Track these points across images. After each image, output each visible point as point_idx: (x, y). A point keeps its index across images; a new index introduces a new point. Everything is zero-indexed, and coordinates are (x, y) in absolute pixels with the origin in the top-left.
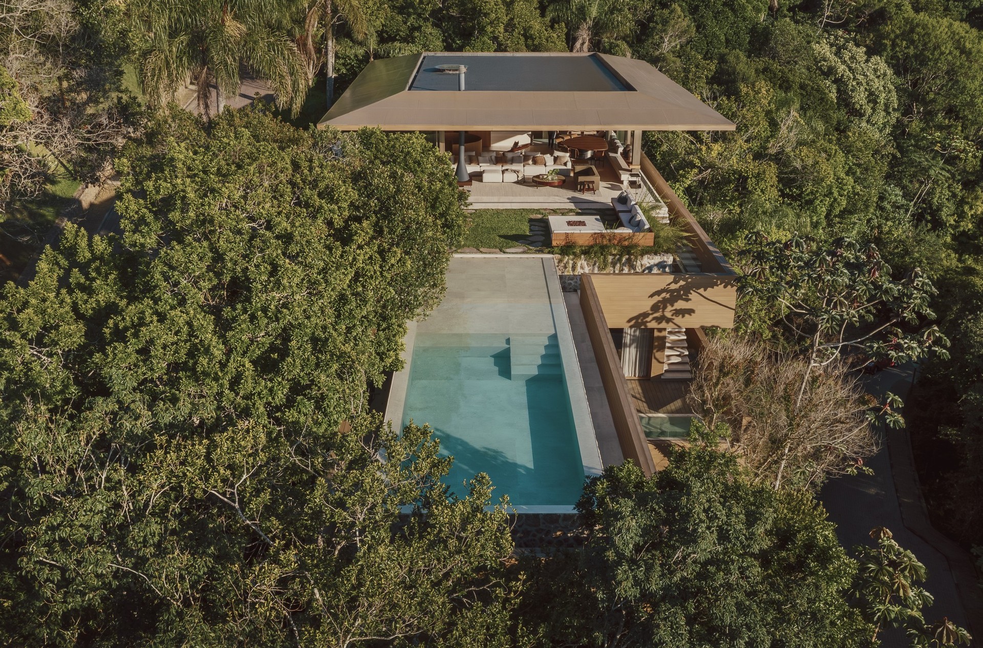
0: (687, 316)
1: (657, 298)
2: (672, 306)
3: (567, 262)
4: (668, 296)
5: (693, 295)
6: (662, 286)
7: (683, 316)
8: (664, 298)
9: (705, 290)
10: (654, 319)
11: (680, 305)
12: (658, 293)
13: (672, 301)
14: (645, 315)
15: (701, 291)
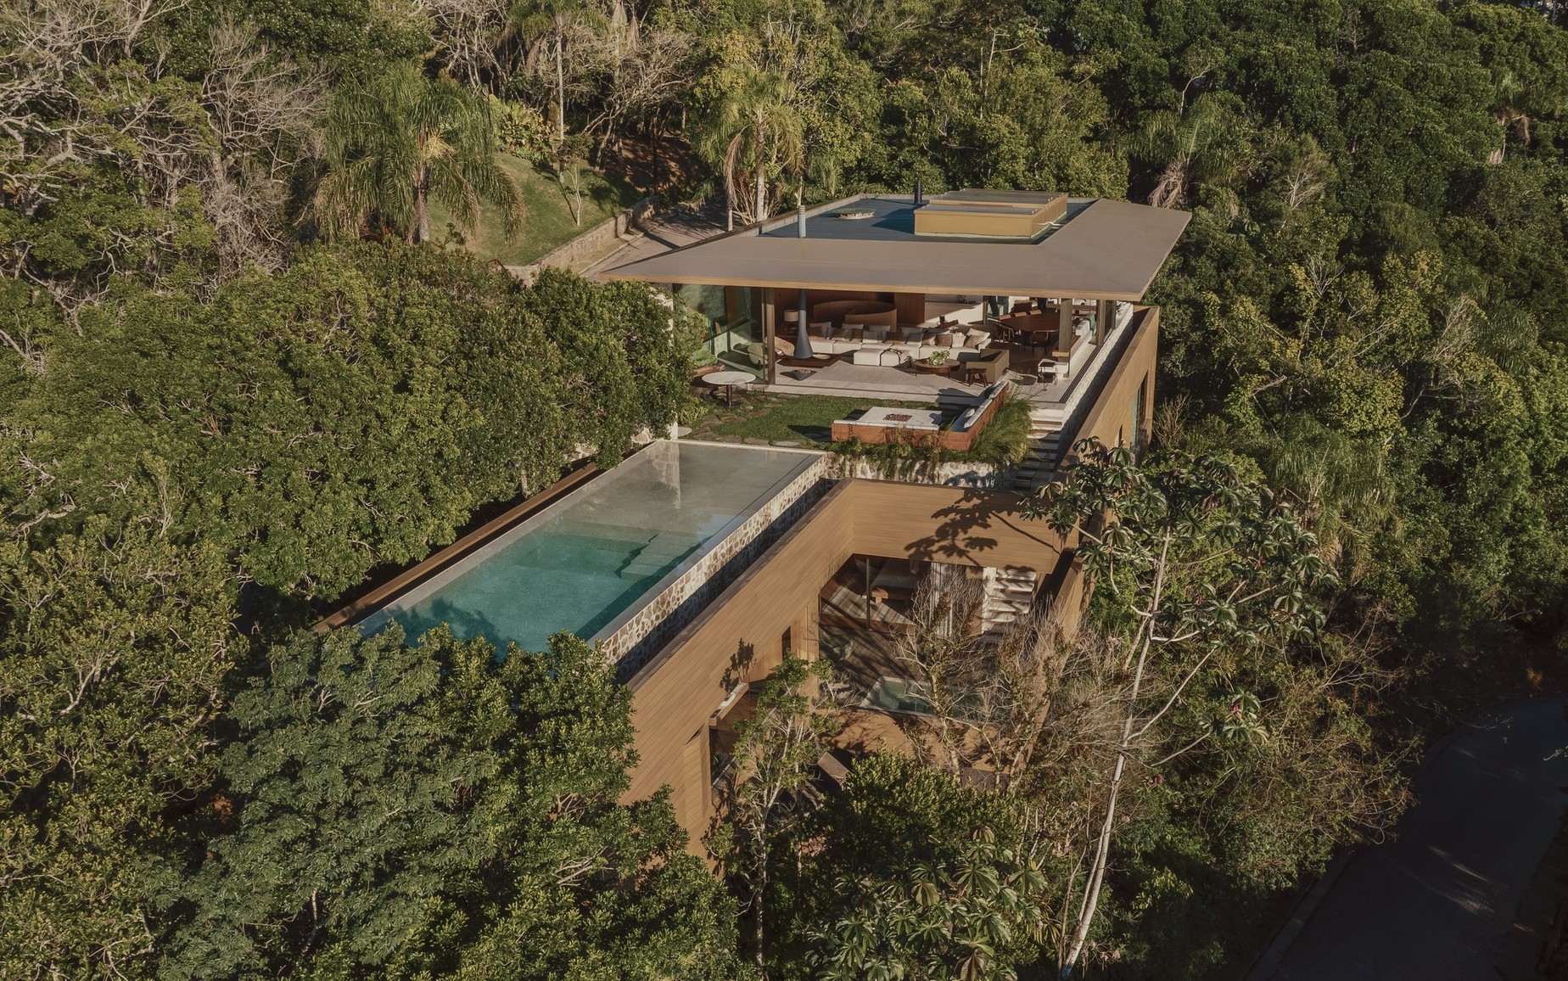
0: (986, 548)
1: (942, 520)
2: (966, 533)
3: (844, 463)
4: (958, 517)
5: (992, 520)
6: (951, 503)
7: (981, 549)
8: (953, 520)
9: (1009, 514)
10: (941, 548)
11: (976, 532)
12: (944, 512)
13: (965, 524)
14: (929, 542)
15: (1004, 515)
